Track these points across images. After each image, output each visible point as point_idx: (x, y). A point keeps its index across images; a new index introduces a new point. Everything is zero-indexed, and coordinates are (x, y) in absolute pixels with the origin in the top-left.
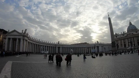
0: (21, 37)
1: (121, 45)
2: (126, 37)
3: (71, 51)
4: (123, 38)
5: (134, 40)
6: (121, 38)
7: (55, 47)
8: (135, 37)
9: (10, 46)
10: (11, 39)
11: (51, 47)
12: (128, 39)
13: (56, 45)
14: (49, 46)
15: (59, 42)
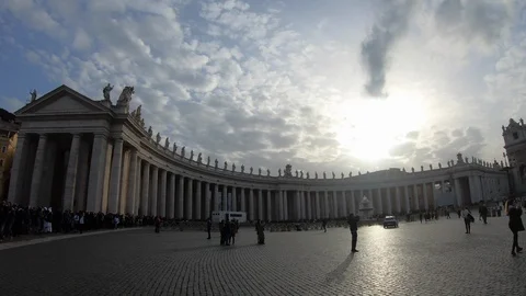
0: (98, 126)
3: (361, 207)
7: (273, 193)
9: (35, 180)
10: (42, 142)
11: (256, 192)
13: (276, 182)
14: (248, 185)
15: (289, 167)
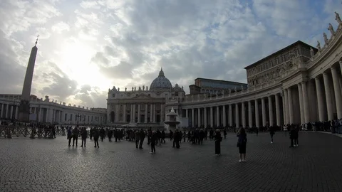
1: (121, 115)
2: (132, 99)
4: (125, 102)
5: (149, 108)
6: (124, 100)
8: (153, 104)
12: (137, 104)
